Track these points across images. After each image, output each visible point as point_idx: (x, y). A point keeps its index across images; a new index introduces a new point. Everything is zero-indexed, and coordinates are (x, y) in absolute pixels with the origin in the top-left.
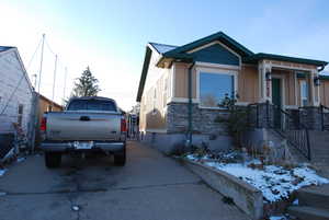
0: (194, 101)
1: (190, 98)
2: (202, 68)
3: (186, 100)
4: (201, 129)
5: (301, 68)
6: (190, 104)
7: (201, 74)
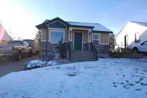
0: (48, 41)
1: (47, 40)
2: (52, 30)
3: (45, 41)
4: (51, 50)
5: (84, 29)
6: (47, 42)
7: (51, 32)
